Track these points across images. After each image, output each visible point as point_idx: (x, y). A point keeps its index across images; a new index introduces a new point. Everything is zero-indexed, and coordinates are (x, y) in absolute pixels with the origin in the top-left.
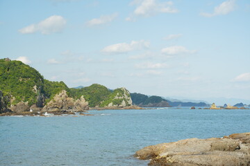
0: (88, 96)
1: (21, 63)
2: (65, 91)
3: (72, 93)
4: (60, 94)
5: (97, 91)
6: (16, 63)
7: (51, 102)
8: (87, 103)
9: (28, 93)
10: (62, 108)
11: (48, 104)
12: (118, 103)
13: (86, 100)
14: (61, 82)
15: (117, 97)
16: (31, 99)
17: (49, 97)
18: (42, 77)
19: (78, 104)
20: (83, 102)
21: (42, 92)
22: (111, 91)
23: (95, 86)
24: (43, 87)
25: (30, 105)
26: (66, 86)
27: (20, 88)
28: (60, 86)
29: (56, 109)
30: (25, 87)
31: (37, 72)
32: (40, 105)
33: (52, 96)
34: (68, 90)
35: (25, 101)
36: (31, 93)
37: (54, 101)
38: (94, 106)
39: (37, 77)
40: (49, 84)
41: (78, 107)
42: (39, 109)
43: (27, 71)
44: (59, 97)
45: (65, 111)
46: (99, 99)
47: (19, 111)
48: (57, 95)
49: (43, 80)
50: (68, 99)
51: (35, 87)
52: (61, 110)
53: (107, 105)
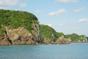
0: (71, 38)
1: (48, 26)
2: (63, 36)
3: (66, 37)
4: (62, 37)
5: (74, 36)
6: (46, 26)
7: (58, 40)
8: (71, 40)
9: (50, 36)
10: (62, 42)
11: (57, 40)
12: (82, 40)
13: (70, 39)
14: (62, 33)
15: (81, 38)
16: (51, 39)
17: (58, 38)
18: (55, 31)
19: (68, 41)
20: (70, 40)
21: (55, 36)
22: (79, 36)
23: (74, 34)
24: (55, 34)
25: (51, 41)
26: (63, 34)
27: (47, 35)
28: (61, 34)
29: (60, 42)
30: (49, 35)
31: (53, 29)
32: (55, 41)
33: (59, 37)
34: (64, 35)
35: (49, 39)
36: (51, 37)
37: (60, 40)
38: (73, 41)
39: (53, 31)
40: (58, 33)
41: (68, 42)
42: (54, 42)
43: (50, 29)
44: (61, 38)
45: (63, 43)
46: (75, 39)
47: (47, 43)
48: (60, 37)
49: (55, 32)
50: (64, 39)
51: (53, 35)
53: (78, 41)
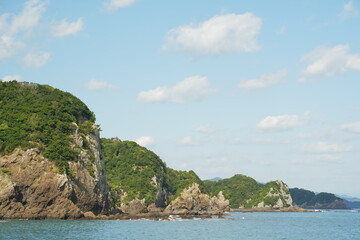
0: (229, 193)
1: (135, 145)
2: (197, 185)
3: (208, 187)
4: (190, 189)
5: (242, 185)
6: (129, 145)
7: (177, 199)
8: (227, 202)
9: (145, 187)
10: (192, 209)
11: (173, 202)
12: (271, 202)
13: (226, 198)
14: (191, 172)
15: (270, 194)
16: (148, 195)
17: (174, 192)
18: (163, 165)
19: (215, 204)
20: (222, 201)
21: (164, 185)
22: (261, 185)
23: (238, 178)
24: (165, 178)
25: (147, 203)
26: (197, 177)
27: (133, 180)
28: (189, 178)
29: (184, 211)
30: (140, 179)
31: (157, 157)
32: (162, 204)
33: (178, 191)
34: (201, 183)
35: (140, 198)
36: (149, 187)
37: (182, 199)
38: (237, 207)
39: (156, 163)
40: (174, 174)
41: (215, 208)
42: (159, 209)
43: (143, 155)
44: (187, 194)
45: (196, 214)
46: (244, 196)
47: (132, 213)
48: (185, 190)
49: (165, 169)
50: (201, 196)
51: (154, 179)
52: (191, 212)
53: (256, 205)
